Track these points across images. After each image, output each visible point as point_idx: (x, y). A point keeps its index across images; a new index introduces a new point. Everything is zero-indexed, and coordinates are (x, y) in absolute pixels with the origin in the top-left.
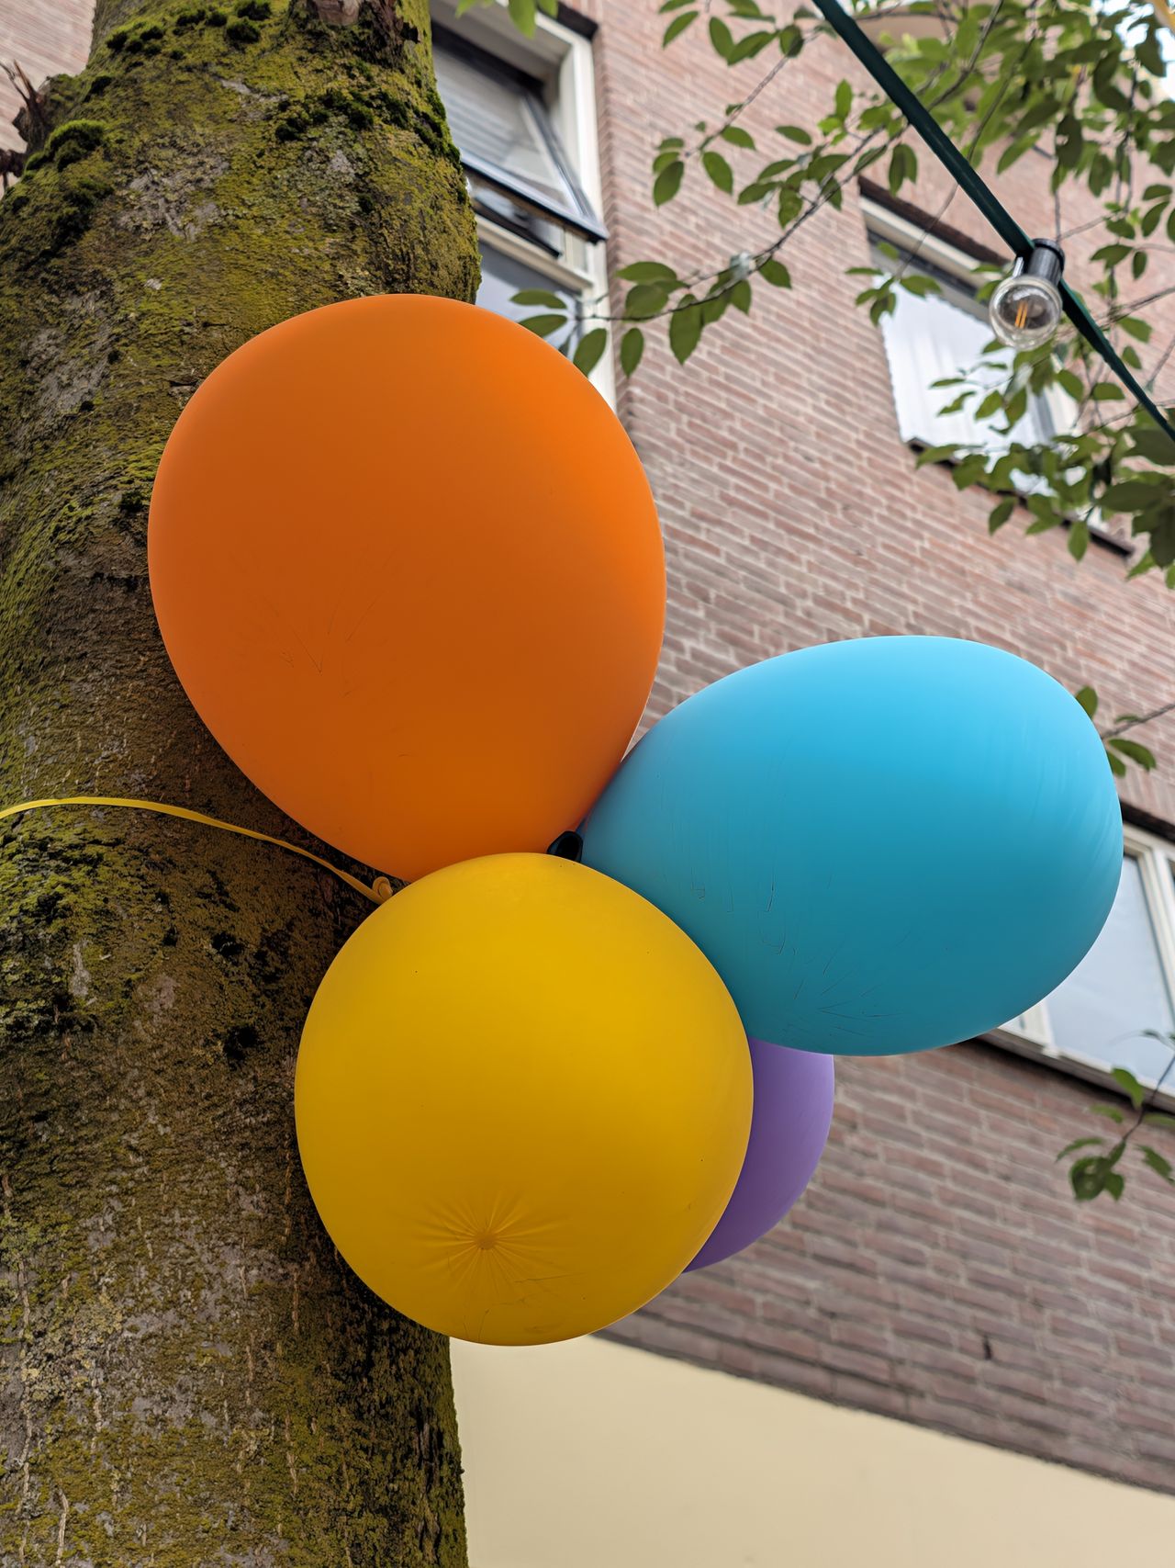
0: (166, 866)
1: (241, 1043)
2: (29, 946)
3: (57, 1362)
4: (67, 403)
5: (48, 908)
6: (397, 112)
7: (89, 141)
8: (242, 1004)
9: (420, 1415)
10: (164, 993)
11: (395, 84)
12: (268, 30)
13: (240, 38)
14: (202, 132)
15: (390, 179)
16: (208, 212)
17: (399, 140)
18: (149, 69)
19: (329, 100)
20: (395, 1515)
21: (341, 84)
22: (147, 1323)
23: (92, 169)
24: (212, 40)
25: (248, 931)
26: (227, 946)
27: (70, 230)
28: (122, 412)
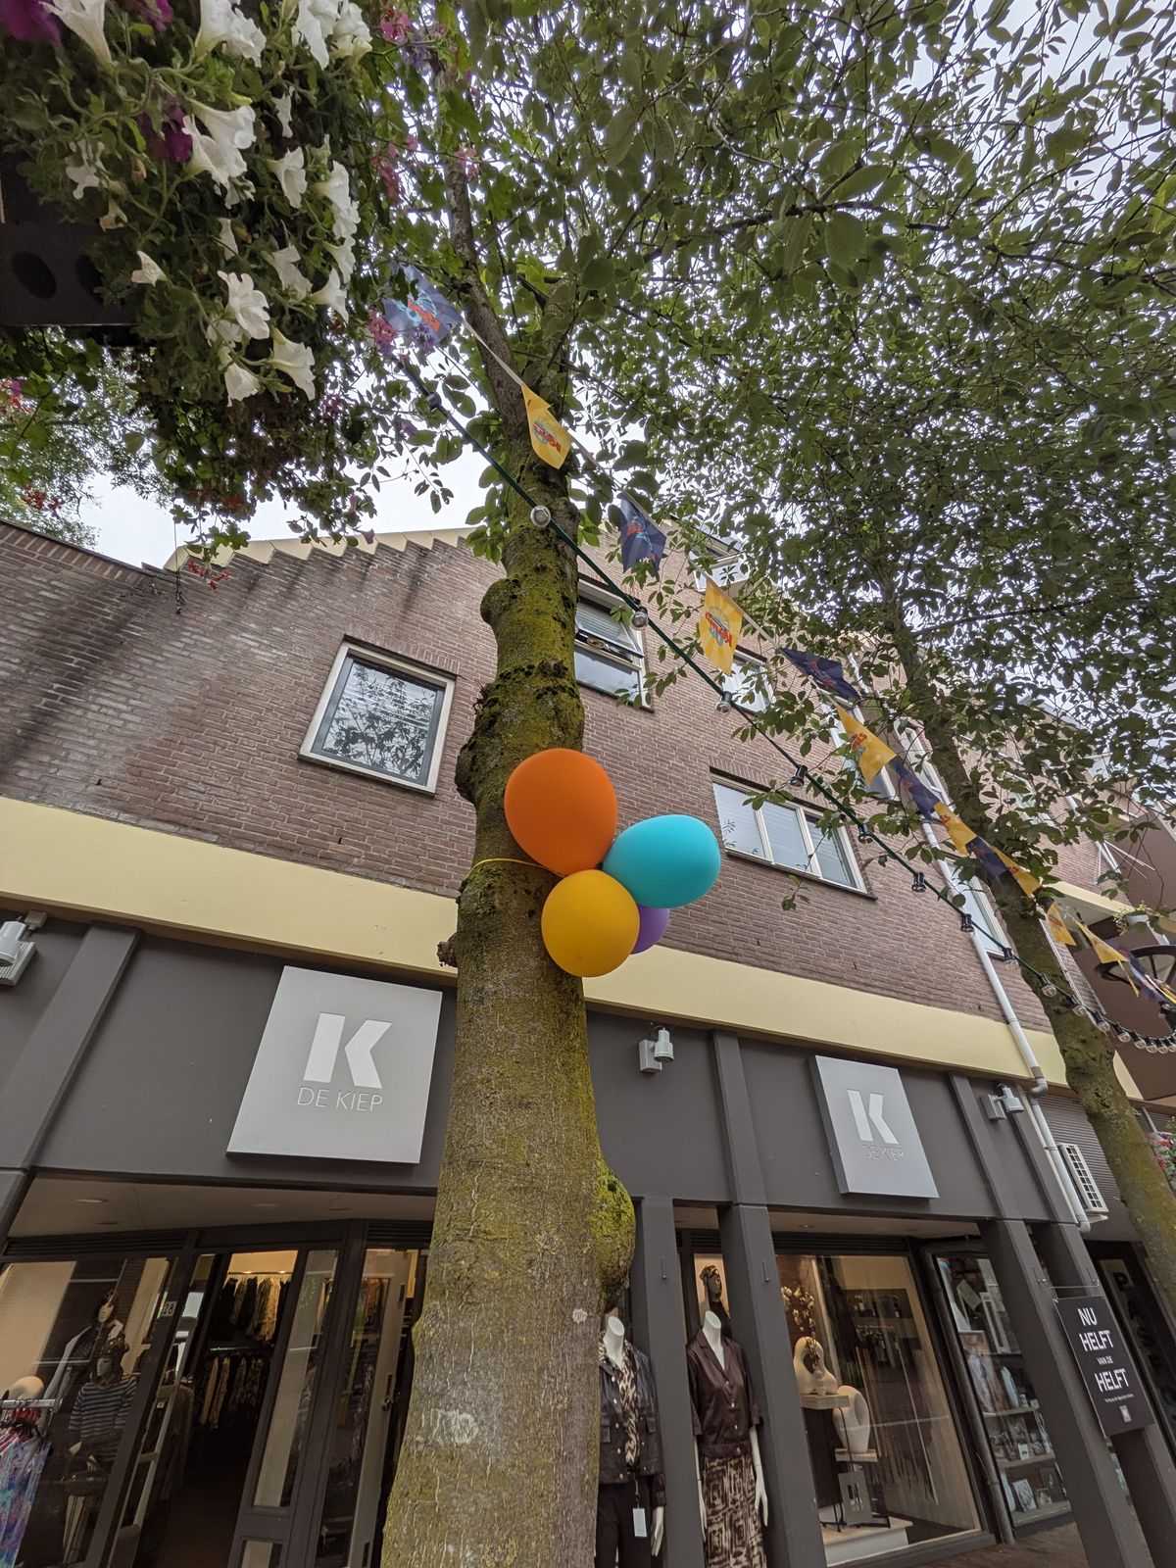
0: (514, 875)
1: (532, 913)
2: (486, 895)
3: (496, 984)
4: (492, 765)
5: (490, 887)
6: (563, 689)
7: (495, 701)
8: (532, 904)
9: (573, 991)
10: (515, 904)
11: (564, 682)
12: (534, 671)
13: (528, 674)
14: (520, 698)
15: (562, 706)
16: (522, 717)
17: (564, 696)
18: (508, 682)
19: (548, 689)
20: (568, 1014)
21: (550, 684)
22: (514, 975)
23: (496, 708)
24: (522, 674)
25: (533, 889)
26: (528, 892)
27: (492, 723)
28: (504, 767)
